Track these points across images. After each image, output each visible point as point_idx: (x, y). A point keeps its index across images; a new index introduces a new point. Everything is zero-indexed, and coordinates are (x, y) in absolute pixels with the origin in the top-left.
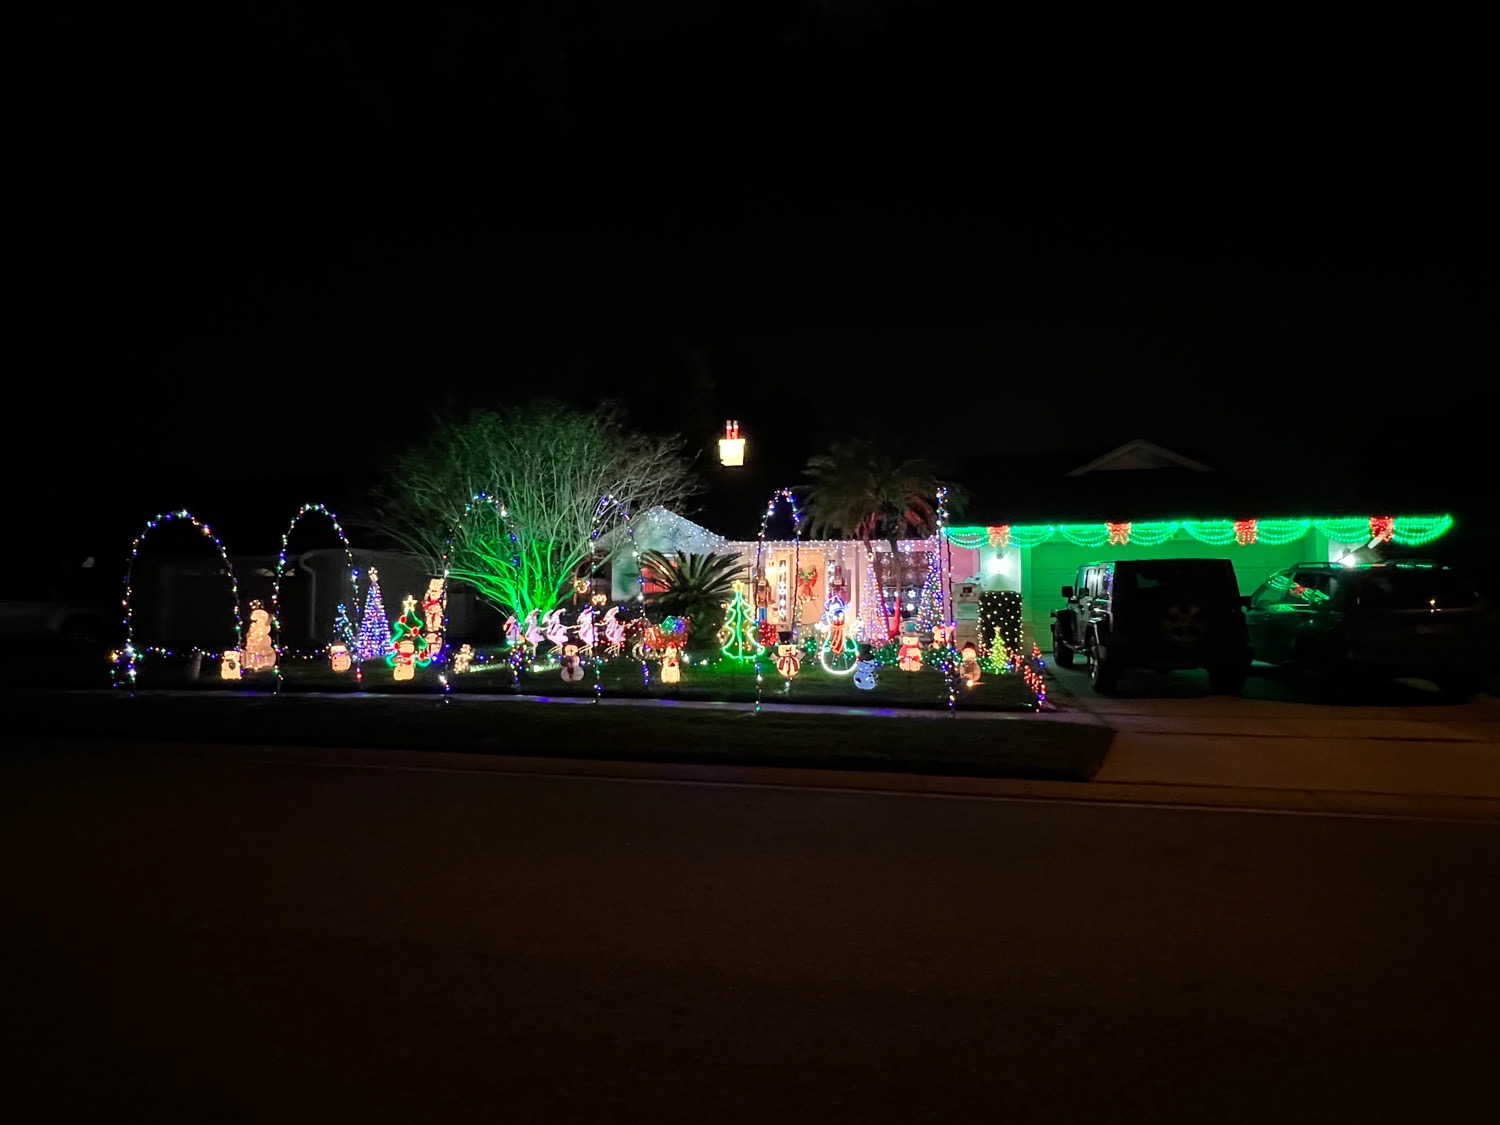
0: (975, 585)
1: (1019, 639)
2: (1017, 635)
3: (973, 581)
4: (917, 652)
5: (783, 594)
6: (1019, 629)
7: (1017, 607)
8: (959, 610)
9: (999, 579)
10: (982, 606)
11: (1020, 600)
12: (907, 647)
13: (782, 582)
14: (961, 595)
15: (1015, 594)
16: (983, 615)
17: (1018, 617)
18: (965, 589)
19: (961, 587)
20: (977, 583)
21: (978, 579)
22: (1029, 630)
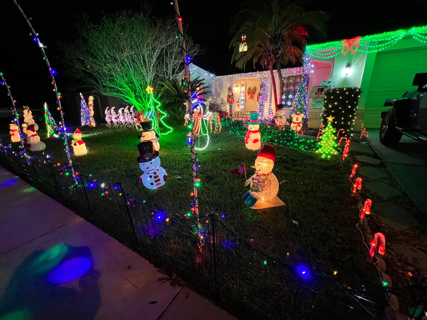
0: (327, 87)
1: (352, 122)
2: (350, 120)
3: (326, 84)
4: (258, 136)
5: (242, 99)
6: (353, 116)
7: (356, 99)
8: (314, 103)
9: (345, 81)
10: (325, 99)
11: (359, 93)
12: (250, 132)
13: (242, 94)
14: (316, 94)
15: (356, 89)
16: (326, 106)
17: (354, 106)
18: (319, 89)
19: (317, 88)
20: (328, 85)
21: (329, 82)
22: (361, 116)
